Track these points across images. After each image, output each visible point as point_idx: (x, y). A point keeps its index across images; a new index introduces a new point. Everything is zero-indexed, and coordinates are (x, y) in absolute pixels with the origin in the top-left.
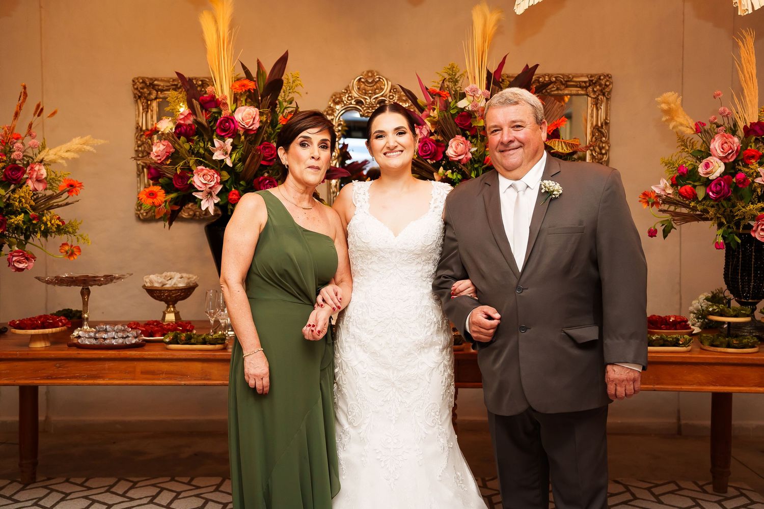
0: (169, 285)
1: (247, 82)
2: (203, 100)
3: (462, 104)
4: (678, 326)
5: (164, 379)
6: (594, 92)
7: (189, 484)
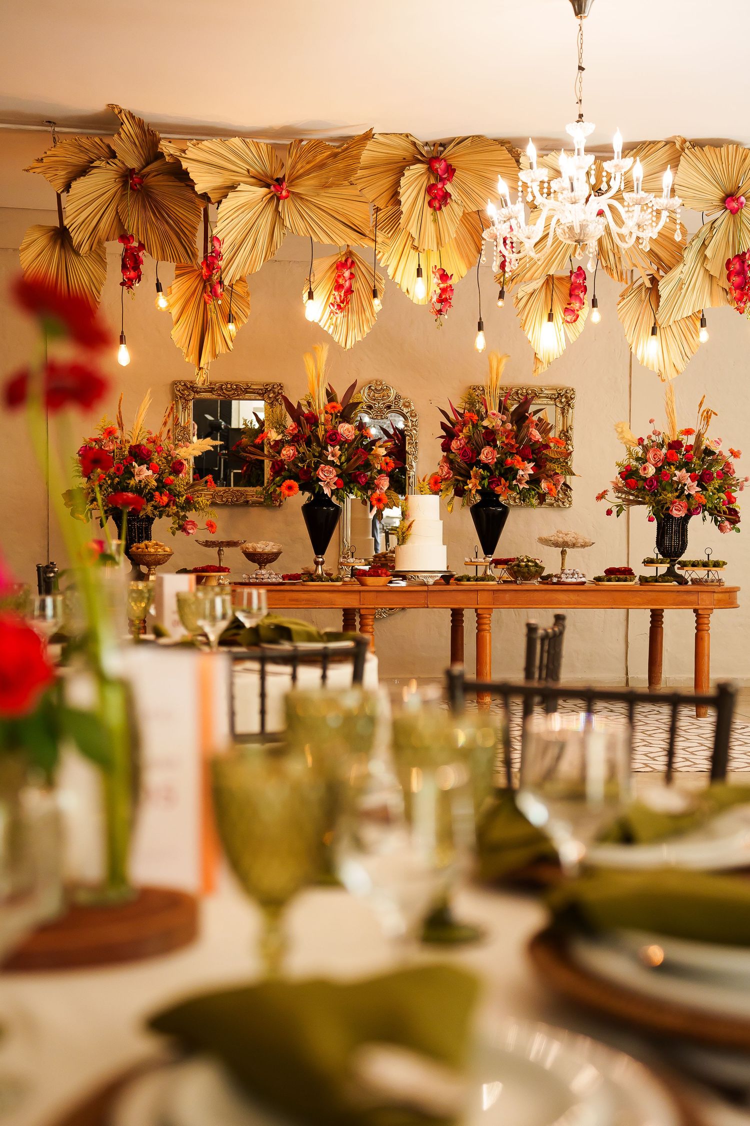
1: (335, 404)
2: (307, 417)
3: (485, 423)
4: (626, 573)
5: (304, 604)
6: (561, 402)
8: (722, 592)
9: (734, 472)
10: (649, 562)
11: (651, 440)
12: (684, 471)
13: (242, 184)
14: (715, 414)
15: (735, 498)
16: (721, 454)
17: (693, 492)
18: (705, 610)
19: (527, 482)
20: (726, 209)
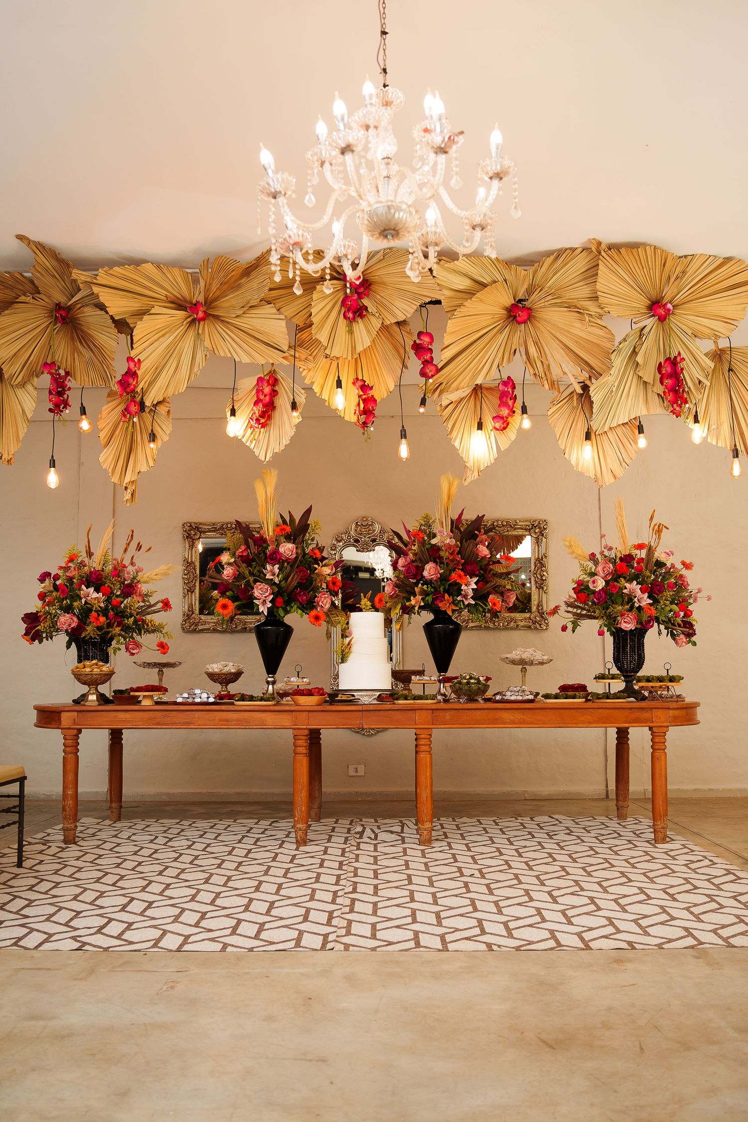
0: (226, 670)
1: (284, 527)
2: (255, 540)
3: (434, 541)
4: (579, 690)
5: (234, 725)
6: (535, 533)
7: (234, 822)
8: (678, 709)
9: (688, 585)
10: (601, 677)
11: (603, 555)
12: (635, 582)
13: (155, 306)
14: (665, 527)
15: (691, 612)
16: (673, 566)
17: (643, 604)
18: (661, 728)
19: (472, 598)
20: (653, 316)
